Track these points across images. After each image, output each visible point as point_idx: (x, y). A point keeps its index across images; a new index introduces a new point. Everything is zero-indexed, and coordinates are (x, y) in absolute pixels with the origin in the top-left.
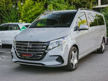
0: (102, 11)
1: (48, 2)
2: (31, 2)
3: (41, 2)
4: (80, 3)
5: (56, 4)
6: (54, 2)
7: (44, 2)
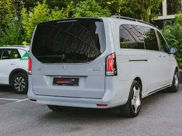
0: (166, 24)
1: (73, 10)
2: (44, 10)
3: (61, 11)
4: (131, 11)
5: (86, 12)
6: (83, 10)
7: (67, 11)
